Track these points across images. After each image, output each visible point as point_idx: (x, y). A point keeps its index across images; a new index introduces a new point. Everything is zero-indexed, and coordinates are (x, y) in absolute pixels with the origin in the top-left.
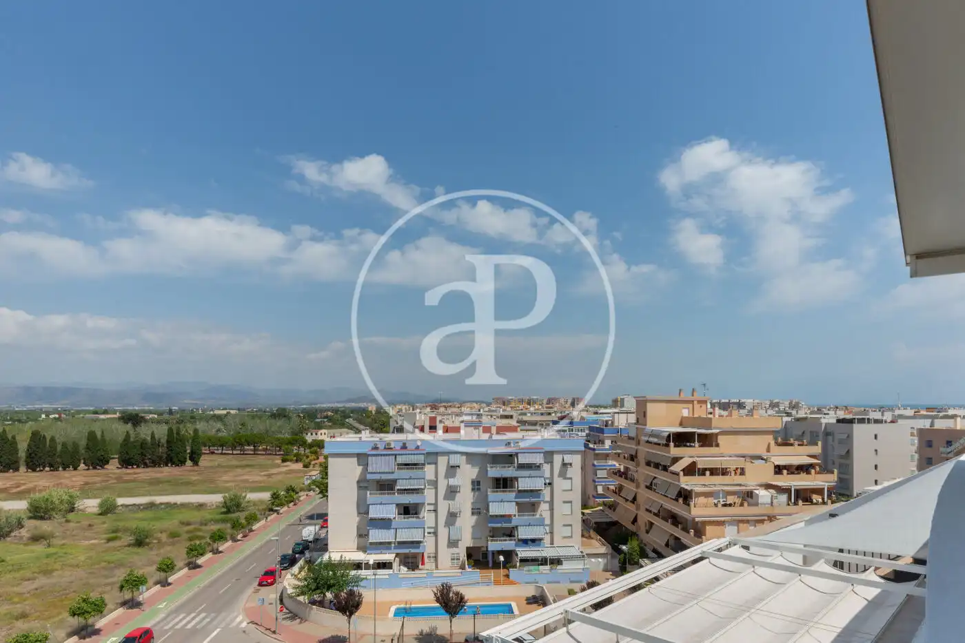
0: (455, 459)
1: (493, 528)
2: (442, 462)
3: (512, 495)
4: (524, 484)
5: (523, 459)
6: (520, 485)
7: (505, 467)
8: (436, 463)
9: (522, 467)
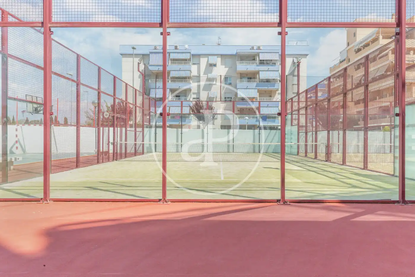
0: (212, 60)
1: (241, 109)
2: (204, 62)
3: (253, 84)
4: (263, 75)
5: (262, 57)
6: (260, 76)
7: (250, 63)
8: (199, 64)
9: (262, 62)
